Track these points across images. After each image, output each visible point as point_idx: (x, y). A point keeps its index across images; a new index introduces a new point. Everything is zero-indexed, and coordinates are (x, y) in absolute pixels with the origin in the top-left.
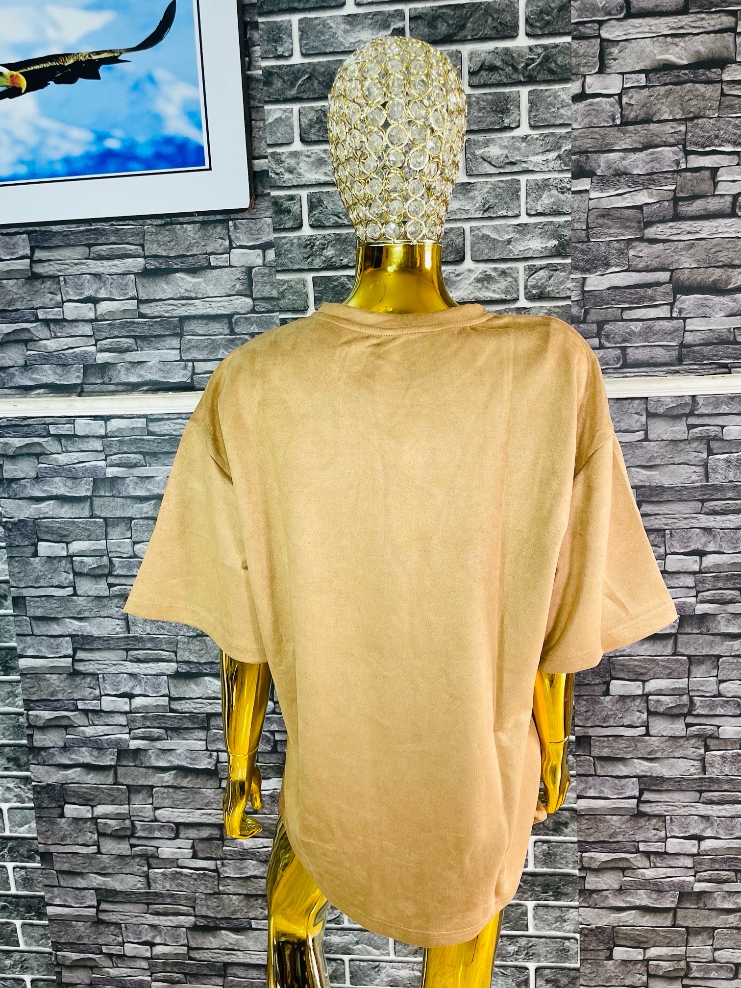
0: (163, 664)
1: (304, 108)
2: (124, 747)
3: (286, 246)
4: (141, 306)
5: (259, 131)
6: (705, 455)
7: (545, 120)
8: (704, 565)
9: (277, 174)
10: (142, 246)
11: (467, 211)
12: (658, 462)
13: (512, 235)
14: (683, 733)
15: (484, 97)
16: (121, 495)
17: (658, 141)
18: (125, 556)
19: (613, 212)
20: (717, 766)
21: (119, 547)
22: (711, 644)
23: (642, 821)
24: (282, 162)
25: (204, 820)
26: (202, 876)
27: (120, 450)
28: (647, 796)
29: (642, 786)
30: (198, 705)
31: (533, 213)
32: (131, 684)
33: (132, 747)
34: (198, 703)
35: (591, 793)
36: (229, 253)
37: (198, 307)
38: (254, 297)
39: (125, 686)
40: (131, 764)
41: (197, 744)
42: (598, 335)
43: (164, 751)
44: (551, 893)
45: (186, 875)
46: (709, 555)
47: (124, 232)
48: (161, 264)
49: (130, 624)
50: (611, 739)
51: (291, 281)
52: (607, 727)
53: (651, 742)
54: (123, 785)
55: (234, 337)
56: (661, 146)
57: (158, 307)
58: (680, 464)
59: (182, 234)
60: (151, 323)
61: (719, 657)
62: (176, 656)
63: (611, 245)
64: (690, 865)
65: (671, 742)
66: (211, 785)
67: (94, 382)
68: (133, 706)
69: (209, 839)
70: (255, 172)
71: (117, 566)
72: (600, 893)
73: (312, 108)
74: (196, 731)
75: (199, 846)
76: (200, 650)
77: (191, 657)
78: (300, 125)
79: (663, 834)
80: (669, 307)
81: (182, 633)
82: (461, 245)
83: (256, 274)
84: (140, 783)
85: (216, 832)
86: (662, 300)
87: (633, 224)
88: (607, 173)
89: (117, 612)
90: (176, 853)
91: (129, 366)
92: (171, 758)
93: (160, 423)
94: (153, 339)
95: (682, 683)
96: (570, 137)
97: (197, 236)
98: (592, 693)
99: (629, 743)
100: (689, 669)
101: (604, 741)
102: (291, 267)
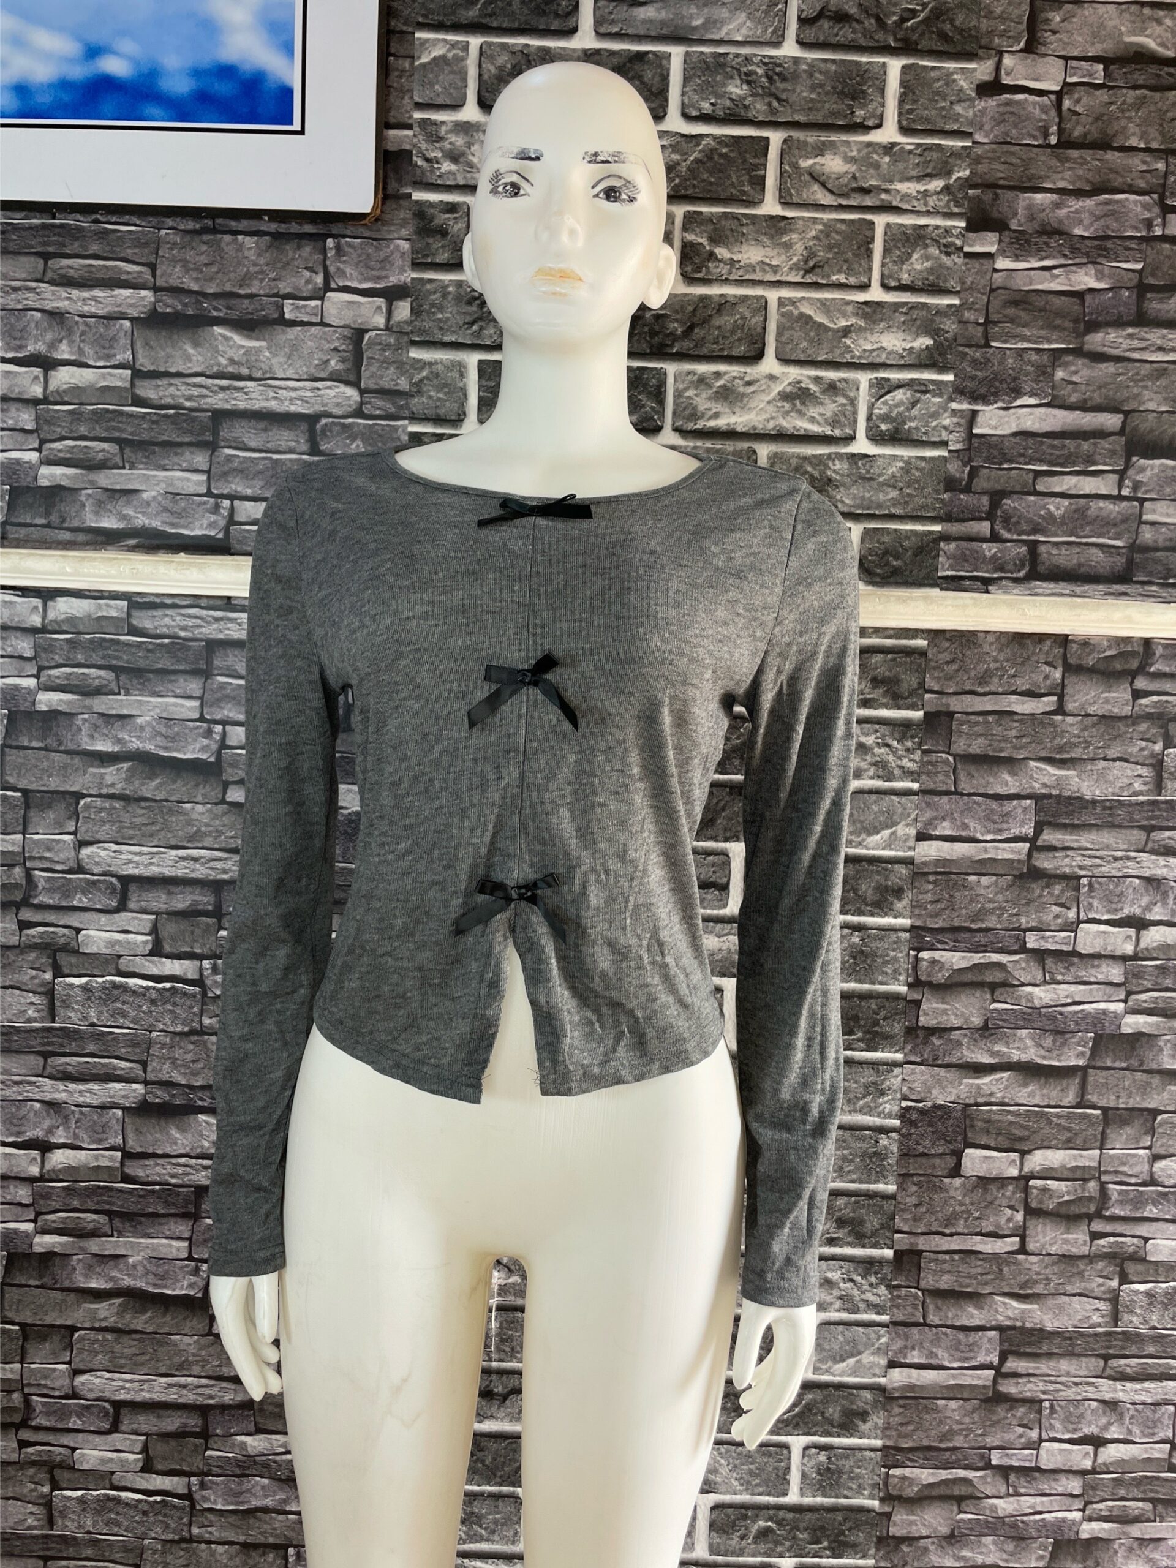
0: (118, 1086)
1: (490, 44)
2: (23, 1248)
3: (433, 297)
4: (138, 383)
5: (400, 77)
6: (1158, 747)
7: (928, 120)
8: (1142, 945)
9: (428, 160)
10: (153, 267)
11: (775, 269)
12: (1076, 753)
13: (853, 321)
14: (1085, 1250)
15: (822, 65)
16: (62, 748)
17: (1118, 182)
18: (59, 867)
19: (1033, 298)
20: (1138, 1311)
21: (49, 849)
22: (1144, 1089)
23: (1000, 1411)
24: (440, 139)
25: (172, 1396)
26: (157, 1506)
27: (69, 659)
28: (1012, 1364)
29: (1006, 1346)
30: (180, 1170)
31: (893, 284)
32: (47, 1123)
33: (37, 1249)
34: (179, 1165)
35: (915, 1357)
36: (322, 299)
37: (253, 395)
38: (363, 385)
39: (35, 1126)
40: (32, 1282)
41: (171, 1246)
42: (990, 516)
43: (102, 1258)
44: (826, 1544)
45: (127, 1504)
46: (1152, 928)
47: (119, 238)
48: (185, 305)
49: (57, 1003)
50: (956, 1257)
51: (436, 363)
52: (952, 1235)
53: (1027, 1266)
54: (13, 1323)
55: (316, 458)
56: (1123, 192)
57: (172, 390)
58: (1114, 760)
59: (233, 253)
60: (155, 418)
61: (1155, 1112)
62: (145, 1071)
63: (1026, 357)
64: (1076, 1492)
65: (1063, 1266)
66: (192, 1328)
67: (28, 521)
68: (47, 1167)
69: (181, 1435)
70: (387, 152)
71: (40, 887)
72: (915, 1544)
73: (504, 46)
74: (172, 1220)
75: (158, 1448)
76: (193, 1062)
77: (175, 1074)
78: (480, 75)
79: (1034, 1434)
80: (1115, 477)
81: (161, 1026)
82: (759, 330)
83: (371, 343)
84: (48, 1320)
85: (193, 1422)
86: (1106, 464)
87: (1068, 324)
88: (1029, 228)
89: (33, 978)
90: (111, 1459)
91: (104, 497)
92: (114, 1273)
93: (155, 613)
94: (157, 449)
95: (1090, 1159)
96: (968, 156)
97: (262, 261)
98: (929, 1172)
99: (987, 1265)
100: (1103, 1133)
101: (945, 1261)
102: (438, 337)
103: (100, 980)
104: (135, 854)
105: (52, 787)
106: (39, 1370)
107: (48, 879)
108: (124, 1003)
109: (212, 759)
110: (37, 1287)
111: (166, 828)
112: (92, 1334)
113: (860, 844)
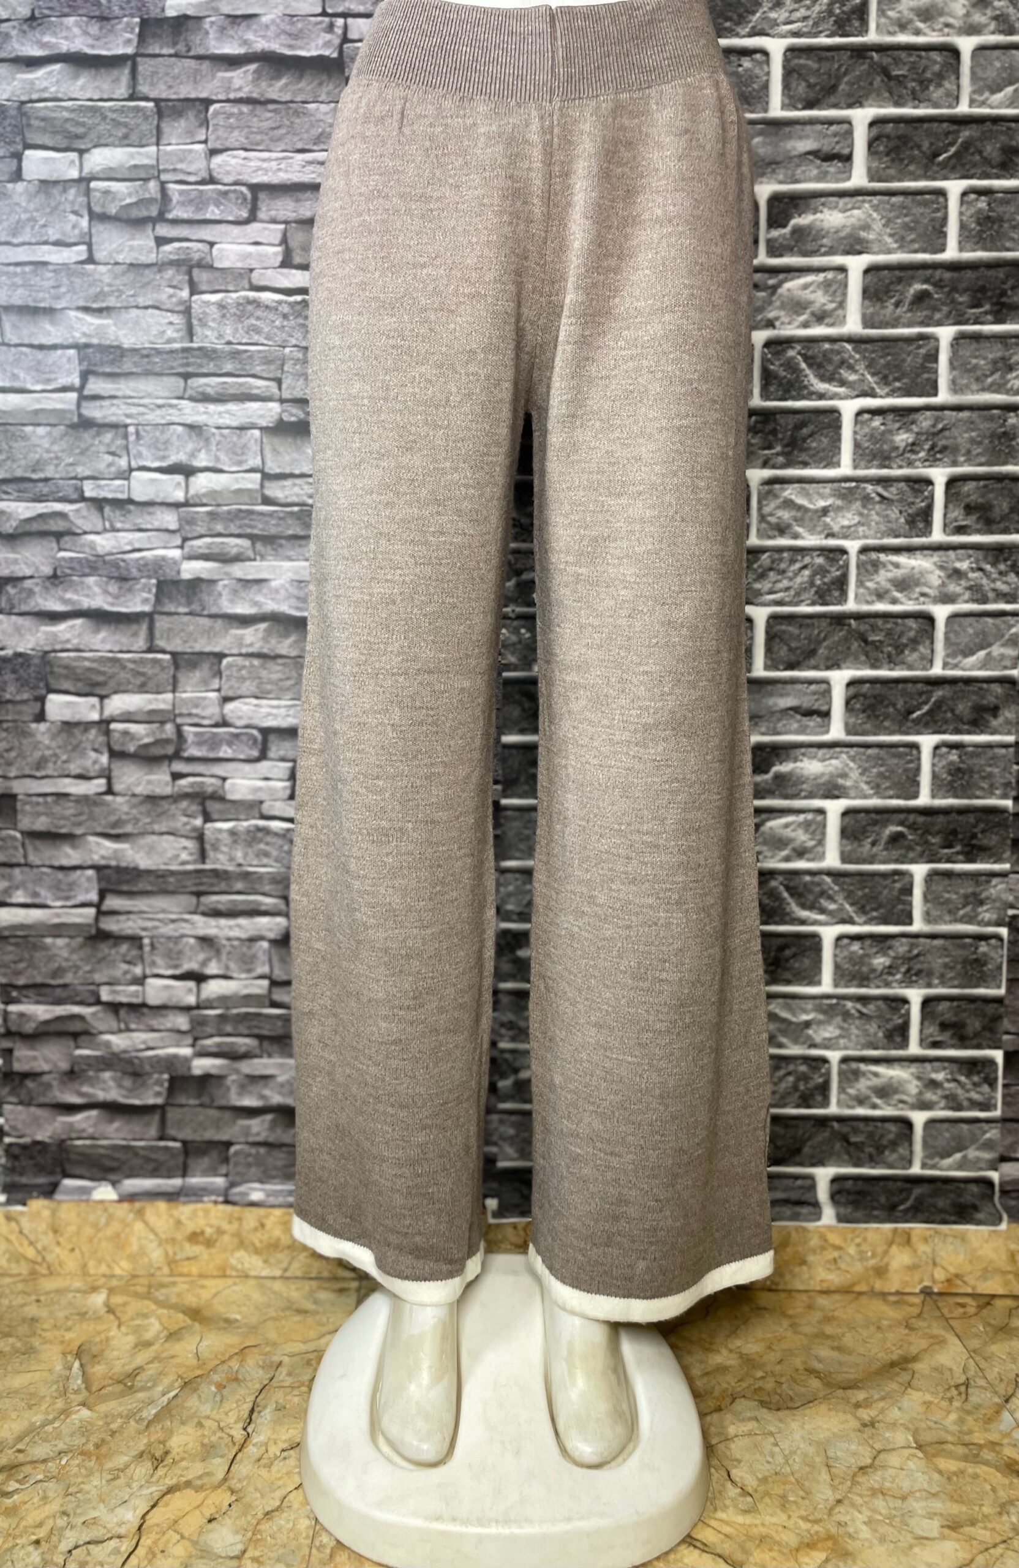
103: (234, 295)
104: (264, 160)
105: (182, 96)
106: (191, 700)
107: (181, 193)
108: (258, 318)
109: (335, 55)
110: (186, 614)
111: (292, 130)
112: (239, 661)
113: (983, 104)
